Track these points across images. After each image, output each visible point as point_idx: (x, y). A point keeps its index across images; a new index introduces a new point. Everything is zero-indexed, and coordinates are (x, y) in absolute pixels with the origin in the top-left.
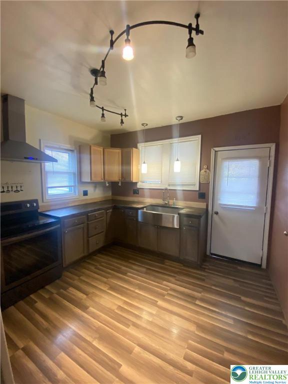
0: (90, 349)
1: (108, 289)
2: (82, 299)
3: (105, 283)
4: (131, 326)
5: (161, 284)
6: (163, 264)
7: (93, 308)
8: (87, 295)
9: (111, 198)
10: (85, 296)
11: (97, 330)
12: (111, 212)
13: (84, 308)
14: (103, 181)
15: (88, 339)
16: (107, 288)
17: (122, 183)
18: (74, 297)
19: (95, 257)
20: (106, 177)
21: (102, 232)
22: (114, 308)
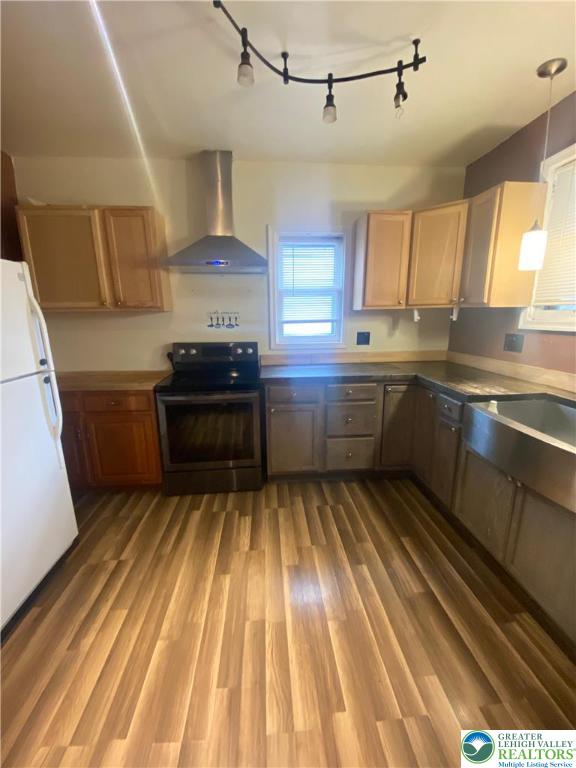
0: (145, 646)
1: (288, 567)
2: (238, 549)
3: (299, 550)
4: (226, 690)
5: (415, 675)
6: (501, 620)
7: (232, 580)
8: (252, 548)
9: (444, 358)
10: (247, 548)
11: (186, 627)
12: (405, 392)
13: (223, 568)
14: (403, 307)
15: (164, 627)
16: (291, 563)
17: (462, 312)
18: (234, 536)
19: (343, 485)
20: (413, 296)
21: (371, 436)
22: (253, 615)
